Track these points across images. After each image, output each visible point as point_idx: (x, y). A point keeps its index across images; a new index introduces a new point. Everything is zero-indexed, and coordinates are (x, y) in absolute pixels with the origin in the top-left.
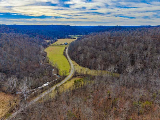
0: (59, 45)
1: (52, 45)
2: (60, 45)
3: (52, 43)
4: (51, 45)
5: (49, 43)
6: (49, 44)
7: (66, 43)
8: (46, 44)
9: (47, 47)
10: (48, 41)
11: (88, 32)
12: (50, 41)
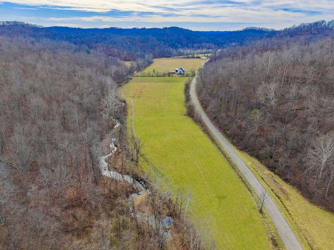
0: (160, 76)
1: (139, 74)
2: (164, 75)
3: (139, 69)
4: (137, 76)
5: (131, 68)
6: (131, 72)
7: (182, 69)
8: (125, 73)
9: (128, 81)
10: (128, 64)
11: (225, 43)
12: (135, 64)
